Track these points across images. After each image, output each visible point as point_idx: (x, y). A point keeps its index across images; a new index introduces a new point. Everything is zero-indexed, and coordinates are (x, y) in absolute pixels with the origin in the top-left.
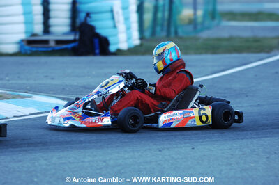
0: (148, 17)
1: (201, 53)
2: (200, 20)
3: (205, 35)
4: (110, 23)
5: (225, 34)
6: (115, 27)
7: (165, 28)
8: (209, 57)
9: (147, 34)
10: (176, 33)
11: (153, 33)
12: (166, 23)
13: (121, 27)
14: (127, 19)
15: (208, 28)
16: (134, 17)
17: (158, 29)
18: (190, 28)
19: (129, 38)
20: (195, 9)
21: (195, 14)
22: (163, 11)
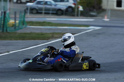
2: (17, 25)
7: (2, 28)
10: (6, 30)
12: (2, 26)
18: (13, 28)
20: (15, 20)
21: (15, 22)
22: (1, 21)
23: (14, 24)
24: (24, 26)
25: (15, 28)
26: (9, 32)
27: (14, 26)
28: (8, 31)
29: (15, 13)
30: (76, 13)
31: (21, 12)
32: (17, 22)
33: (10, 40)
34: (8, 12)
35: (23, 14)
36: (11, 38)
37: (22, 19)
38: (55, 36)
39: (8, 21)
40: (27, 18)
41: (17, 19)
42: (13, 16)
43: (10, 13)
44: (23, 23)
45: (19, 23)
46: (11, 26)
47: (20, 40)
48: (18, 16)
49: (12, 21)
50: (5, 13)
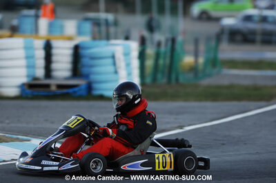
0: (149, 63)
1: (201, 100)
2: (201, 67)
3: (206, 82)
4: (111, 69)
5: (226, 82)
6: (116, 72)
7: (166, 75)
8: (209, 104)
9: (148, 80)
10: (177, 79)
11: (154, 79)
12: (166, 70)
13: (123, 73)
14: (128, 65)
15: (209, 76)
16: (135, 63)
17: (159, 76)
18: (191, 75)
20: (196, 55)
21: (196, 61)
22: (165, 58)
23: (193, 65)
25: (196, 75)
26: (182, 85)
27: (194, 69)
29: (196, 42)
31: (208, 39)
32: (201, 60)
33: (186, 100)
34: (180, 39)
35: (213, 43)
36: (186, 97)
37: (212, 55)
39: (181, 59)
41: (200, 54)
42: (191, 47)
43: (184, 41)
45: (206, 64)
47: (206, 100)
48: (202, 47)
49: (188, 60)
50: (173, 41)
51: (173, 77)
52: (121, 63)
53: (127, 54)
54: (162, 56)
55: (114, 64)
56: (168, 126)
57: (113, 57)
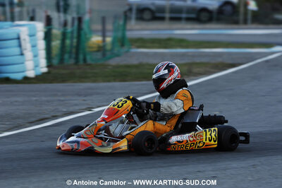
0: (56, 43)
1: (109, 81)
2: (109, 47)
3: (114, 62)
4: (17, 50)
5: (134, 61)
6: (22, 54)
7: (74, 56)
8: (117, 84)
9: (55, 61)
10: (85, 60)
11: (62, 60)
12: (74, 50)
13: (29, 54)
14: (34, 46)
15: (118, 56)
16: (41, 44)
17: (66, 56)
18: (99, 55)
19: (36, 66)
20: (104, 36)
21: (104, 41)
22: (72, 38)
23: (101, 44)
24: (125, 49)
25: (104, 55)
26: (90, 65)
27: (101, 49)
28: (89, 61)
29: (104, 21)
30: (241, 17)
31: (116, 17)
32: (109, 40)
33: (94, 81)
34: (87, 18)
35: (121, 22)
36: (95, 78)
37: (120, 34)
38: (195, 70)
39: (88, 39)
40: (131, 30)
41: (108, 34)
42: (99, 27)
43: (91, 20)
44: (122, 41)
45: (113, 43)
46: (95, 49)
47: (115, 80)
48: (109, 26)
49: (96, 39)
50: (80, 20)
51: (81, 57)
52: (27, 45)
53: (32, 35)
54: (69, 35)
55: (20, 46)
56: (77, 108)
57: (19, 38)
